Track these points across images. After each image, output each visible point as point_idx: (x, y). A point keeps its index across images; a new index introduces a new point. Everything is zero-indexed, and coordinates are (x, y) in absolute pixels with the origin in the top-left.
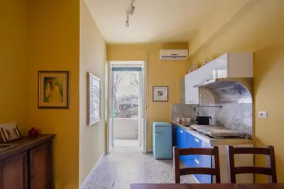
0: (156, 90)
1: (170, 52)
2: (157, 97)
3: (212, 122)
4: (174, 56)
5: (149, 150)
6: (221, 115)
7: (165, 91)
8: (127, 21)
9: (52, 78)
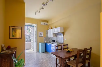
0: (40, 33)
1: (44, 23)
2: (40, 35)
3: (55, 41)
4: (45, 24)
5: (38, 51)
6: (57, 40)
7: (42, 34)
8: (36, 14)
9: (15, 29)
